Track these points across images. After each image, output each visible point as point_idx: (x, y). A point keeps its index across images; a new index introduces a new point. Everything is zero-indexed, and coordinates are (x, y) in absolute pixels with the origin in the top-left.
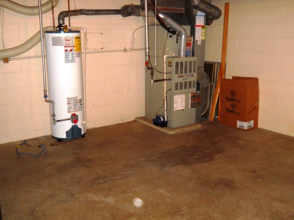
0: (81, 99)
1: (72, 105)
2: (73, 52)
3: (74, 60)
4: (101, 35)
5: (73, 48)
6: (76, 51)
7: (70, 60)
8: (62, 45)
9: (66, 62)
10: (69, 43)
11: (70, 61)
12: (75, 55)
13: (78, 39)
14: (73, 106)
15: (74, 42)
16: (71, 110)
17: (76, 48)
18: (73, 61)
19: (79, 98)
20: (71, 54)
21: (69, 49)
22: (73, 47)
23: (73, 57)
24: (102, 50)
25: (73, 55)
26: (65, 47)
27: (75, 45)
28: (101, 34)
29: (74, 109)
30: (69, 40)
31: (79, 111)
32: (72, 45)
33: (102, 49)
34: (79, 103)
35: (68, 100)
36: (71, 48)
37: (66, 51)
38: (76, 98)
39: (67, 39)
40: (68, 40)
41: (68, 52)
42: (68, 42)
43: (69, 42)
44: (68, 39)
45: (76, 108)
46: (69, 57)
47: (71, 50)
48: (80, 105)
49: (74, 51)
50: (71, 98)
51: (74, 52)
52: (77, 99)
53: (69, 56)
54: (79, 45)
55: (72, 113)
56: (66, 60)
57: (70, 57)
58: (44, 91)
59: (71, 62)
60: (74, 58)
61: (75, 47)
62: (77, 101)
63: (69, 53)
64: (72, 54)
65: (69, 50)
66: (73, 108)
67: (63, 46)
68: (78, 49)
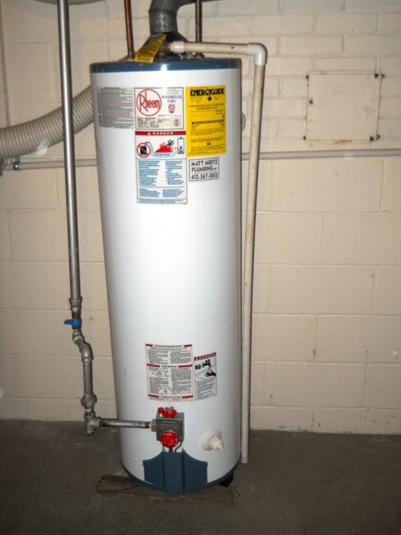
0: (214, 355)
1: (167, 375)
2: (174, 156)
3: (180, 192)
4: (377, 81)
5: (175, 138)
6: (190, 154)
7: (160, 191)
8: (128, 126)
9: (142, 201)
10: (156, 116)
11: (161, 197)
12: (183, 172)
13: (205, 97)
14: (170, 378)
15: (179, 111)
16: (162, 391)
17: (193, 141)
18: (172, 196)
19: (197, 351)
20: (162, 168)
21: (156, 142)
22: (176, 133)
23: (171, 178)
24: (375, 145)
25: (174, 171)
26: (138, 133)
27: (185, 126)
28: (376, 76)
29: (175, 389)
30: (156, 104)
31: (200, 398)
32: (168, 126)
33: (372, 139)
34: (197, 367)
35: (150, 352)
36: (165, 140)
37: (143, 150)
38: (184, 350)
39: (149, 98)
40: (149, 104)
41: (150, 157)
42: (152, 110)
43: (155, 110)
44: (151, 96)
45: (183, 389)
46: (153, 180)
47: (165, 149)
48: (203, 376)
49: (181, 152)
50: (165, 348)
51: (181, 156)
52: (189, 354)
53: (155, 172)
54: (217, 125)
55: (165, 405)
56: (143, 192)
57: (161, 181)
58: (70, 300)
59: (162, 202)
60: (181, 182)
61: (184, 133)
62: (189, 360)
63: (155, 163)
64: (171, 165)
65: (156, 147)
66: (170, 385)
67: (132, 131)
68: (205, 144)
